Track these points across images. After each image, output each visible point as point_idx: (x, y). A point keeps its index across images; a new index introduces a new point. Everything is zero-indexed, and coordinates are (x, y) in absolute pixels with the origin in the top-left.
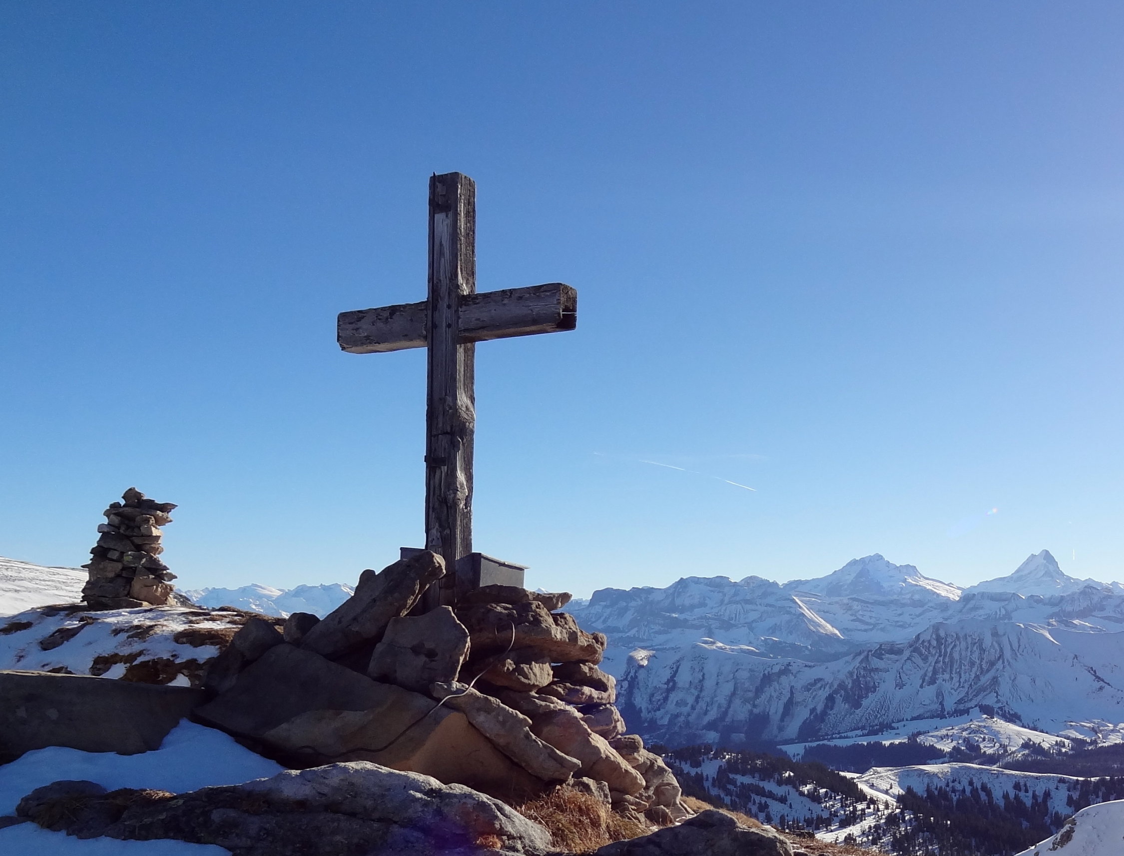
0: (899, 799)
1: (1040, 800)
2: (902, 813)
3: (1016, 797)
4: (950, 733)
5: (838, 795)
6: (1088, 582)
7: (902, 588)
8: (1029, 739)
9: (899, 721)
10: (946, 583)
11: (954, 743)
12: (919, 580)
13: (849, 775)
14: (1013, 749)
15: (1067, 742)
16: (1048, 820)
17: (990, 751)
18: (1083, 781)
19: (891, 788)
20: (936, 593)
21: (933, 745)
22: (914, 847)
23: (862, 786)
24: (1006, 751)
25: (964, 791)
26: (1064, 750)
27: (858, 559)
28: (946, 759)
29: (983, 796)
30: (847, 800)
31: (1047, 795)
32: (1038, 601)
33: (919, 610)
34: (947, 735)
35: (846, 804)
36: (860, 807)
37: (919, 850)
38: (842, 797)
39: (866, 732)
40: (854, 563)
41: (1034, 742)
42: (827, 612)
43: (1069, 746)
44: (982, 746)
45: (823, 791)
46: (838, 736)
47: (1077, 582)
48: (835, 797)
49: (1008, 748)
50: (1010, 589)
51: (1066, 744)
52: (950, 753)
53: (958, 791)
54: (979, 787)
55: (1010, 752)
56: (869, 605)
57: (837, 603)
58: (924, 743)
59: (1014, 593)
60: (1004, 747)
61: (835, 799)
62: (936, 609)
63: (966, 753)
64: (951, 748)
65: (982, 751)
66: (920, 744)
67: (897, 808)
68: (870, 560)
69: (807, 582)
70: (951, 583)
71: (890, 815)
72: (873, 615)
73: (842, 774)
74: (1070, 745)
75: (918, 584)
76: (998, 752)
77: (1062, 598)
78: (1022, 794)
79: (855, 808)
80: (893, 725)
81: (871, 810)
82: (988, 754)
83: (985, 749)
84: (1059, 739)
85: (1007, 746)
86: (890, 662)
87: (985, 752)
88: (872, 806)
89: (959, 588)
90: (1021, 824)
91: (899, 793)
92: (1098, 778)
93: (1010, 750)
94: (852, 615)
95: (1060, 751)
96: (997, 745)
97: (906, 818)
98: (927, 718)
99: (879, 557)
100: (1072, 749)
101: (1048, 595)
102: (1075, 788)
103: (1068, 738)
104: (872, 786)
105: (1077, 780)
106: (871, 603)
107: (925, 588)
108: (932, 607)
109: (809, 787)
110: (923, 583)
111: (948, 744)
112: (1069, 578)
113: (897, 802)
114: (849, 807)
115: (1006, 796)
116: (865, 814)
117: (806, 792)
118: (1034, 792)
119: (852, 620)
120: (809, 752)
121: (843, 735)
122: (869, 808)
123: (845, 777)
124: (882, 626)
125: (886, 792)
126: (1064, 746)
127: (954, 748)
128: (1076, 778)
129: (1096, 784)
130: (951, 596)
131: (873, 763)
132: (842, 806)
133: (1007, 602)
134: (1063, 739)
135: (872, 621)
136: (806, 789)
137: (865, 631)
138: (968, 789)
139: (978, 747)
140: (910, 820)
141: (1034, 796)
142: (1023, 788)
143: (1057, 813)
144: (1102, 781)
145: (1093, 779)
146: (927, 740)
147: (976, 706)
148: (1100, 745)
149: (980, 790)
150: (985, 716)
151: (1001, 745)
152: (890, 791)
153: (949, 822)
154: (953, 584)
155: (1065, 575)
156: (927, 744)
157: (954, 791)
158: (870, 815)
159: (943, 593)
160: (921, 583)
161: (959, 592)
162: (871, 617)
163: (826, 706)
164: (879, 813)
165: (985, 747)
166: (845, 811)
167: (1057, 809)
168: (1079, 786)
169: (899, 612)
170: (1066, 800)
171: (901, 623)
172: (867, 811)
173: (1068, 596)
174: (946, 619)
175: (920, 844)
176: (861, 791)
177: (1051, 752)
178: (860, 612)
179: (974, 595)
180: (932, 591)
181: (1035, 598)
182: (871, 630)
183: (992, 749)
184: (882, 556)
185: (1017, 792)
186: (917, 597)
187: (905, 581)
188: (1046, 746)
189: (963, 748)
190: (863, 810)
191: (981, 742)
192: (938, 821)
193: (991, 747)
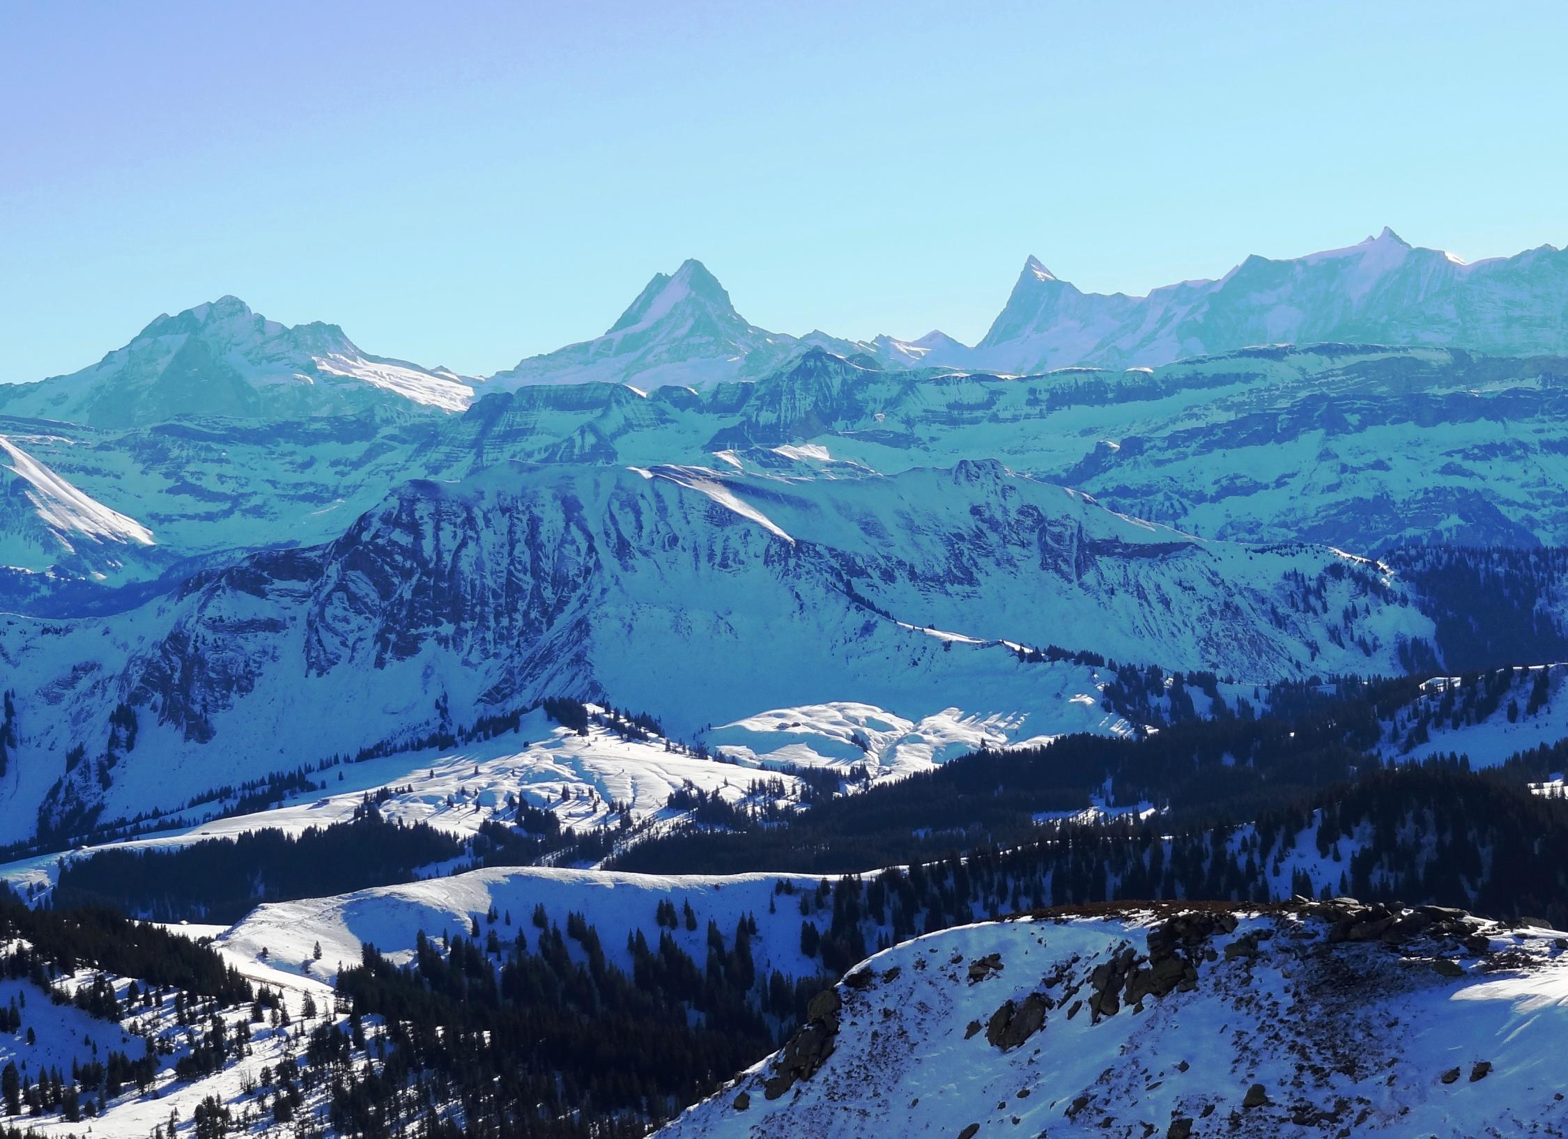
0: (344, 983)
1: (729, 947)
2: (354, 1021)
3: (666, 944)
4: (470, 785)
5: (167, 991)
6: (814, 343)
7: (305, 390)
8: (690, 784)
9: (324, 766)
10: (430, 367)
11: (484, 814)
12: (351, 363)
13: (193, 932)
14: (647, 814)
15: (788, 781)
16: (754, 999)
17: (582, 827)
18: (839, 884)
19: (317, 956)
20: (401, 397)
21: (426, 824)
22: (394, 1113)
23: (235, 959)
24: (627, 822)
25: (521, 942)
26: (781, 804)
27: (174, 312)
28: (465, 860)
29: (575, 952)
30: (193, 1002)
31: (747, 928)
32: (686, 401)
33: (356, 449)
34: (463, 792)
35: (193, 1015)
36: (232, 1017)
37: (410, 1119)
38: (180, 997)
39: (232, 803)
40: (162, 326)
41: (700, 791)
42: (96, 471)
43: (794, 792)
44: (560, 812)
45: (121, 983)
46: (154, 823)
47: (784, 341)
48: (158, 996)
49: (633, 813)
50: (604, 373)
51: (788, 788)
52: (475, 842)
53: (506, 945)
54: (563, 927)
55: (637, 823)
56: (214, 445)
57: (120, 443)
58: (400, 821)
59: (616, 386)
60: (621, 811)
61: (159, 1003)
62: (404, 442)
63: (518, 837)
64: (478, 827)
65: (563, 828)
66: (390, 823)
67: (338, 1010)
68: (209, 315)
69: (29, 388)
70: (441, 368)
71: (318, 1033)
72: (228, 470)
73: (174, 929)
74: (798, 788)
75: (351, 375)
76: (605, 826)
77: (747, 390)
78: (680, 937)
79: (219, 1026)
80: (310, 778)
81: (266, 1024)
82: (580, 835)
83: (570, 822)
84: (766, 776)
85: (629, 808)
86: (287, 601)
87: (569, 830)
88: (267, 1013)
89: (464, 381)
90: (683, 1018)
91: (340, 969)
92: (878, 872)
93: (639, 818)
94: (167, 475)
95: (773, 808)
96: (603, 808)
97: (367, 1037)
98: (405, 748)
99: (233, 306)
100: (805, 798)
101: (709, 386)
102: (820, 904)
103: (790, 770)
104: (263, 955)
105: (825, 882)
106: (223, 440)
107: (371, 385)
108: (393, 438)
109: (80, 974)
110: (363, 371)
111: (466, 815)
112: (762, 334)
113: (338, 994)
114: (202, 1021)
115: (637, 945)
116: (248, 1035)
117: (73, 993)
118: (712, 926)
119: (170, 491)
120: (68, 877)
121: (168, 819)
122: (258, 1018)
123: (184, 939)
124: (256, 501)
125: (304, 969)
126: (781, 793)
127: (485, 826)
128: (822, 876)
129: (875, 888)
130: (444, 403)
131: (261, 889)
132: (182, 1024)
133: (598, 412)
134: (778, 775)
135: (228, 488)
136: (74, 983)
137: (210, 517)
138: (533, 936)
139: (552, 820)
140: (378, 1038)
141: (714, 939)
142: (681, 918)
143: (777, 978)
144: (891, 878)
145: (866, 876)
146: (408, 814)
147: (536, 705)
148: (876, 782)
149: (564, 936)
150: (562, 730)
151: (612, 806)
152: (315, 966)
153: (486, 1034)
154: (447, 371)
155: (753, 328)
156: (409, 823)
157: (494, 946)
158: (261, 1036)
159: (423, 398)
160: (354, 371)
161: (469, 392)
162: (221, 477)
163: (114, 741)
164: (290, 1030)
165: (570, 815)
166: (191, 1034)
167: (777, 965)
168: (830, 899)
169: (299, 459)
170: (797, 941)
171: (311, 490)
172: (254, 1027)
173: (762, 382)
174: (436, 470)
175: (410, 1103)
176: (234, 974)
177: (750, 812)
178: (191, 467)
179: (509, 396)
180: (391, 392)
181: (675, 394)
182: (227, 513)
183: (590, 820)
184: (242, 303)
185: (667, 930)
186: (349, 412)
187: (311, 369)
188: (731, 795)
189: (509, 824)
190: (242, 1026)
191: (558, 803)
192: (456, 1034)
193: (588, 815)
